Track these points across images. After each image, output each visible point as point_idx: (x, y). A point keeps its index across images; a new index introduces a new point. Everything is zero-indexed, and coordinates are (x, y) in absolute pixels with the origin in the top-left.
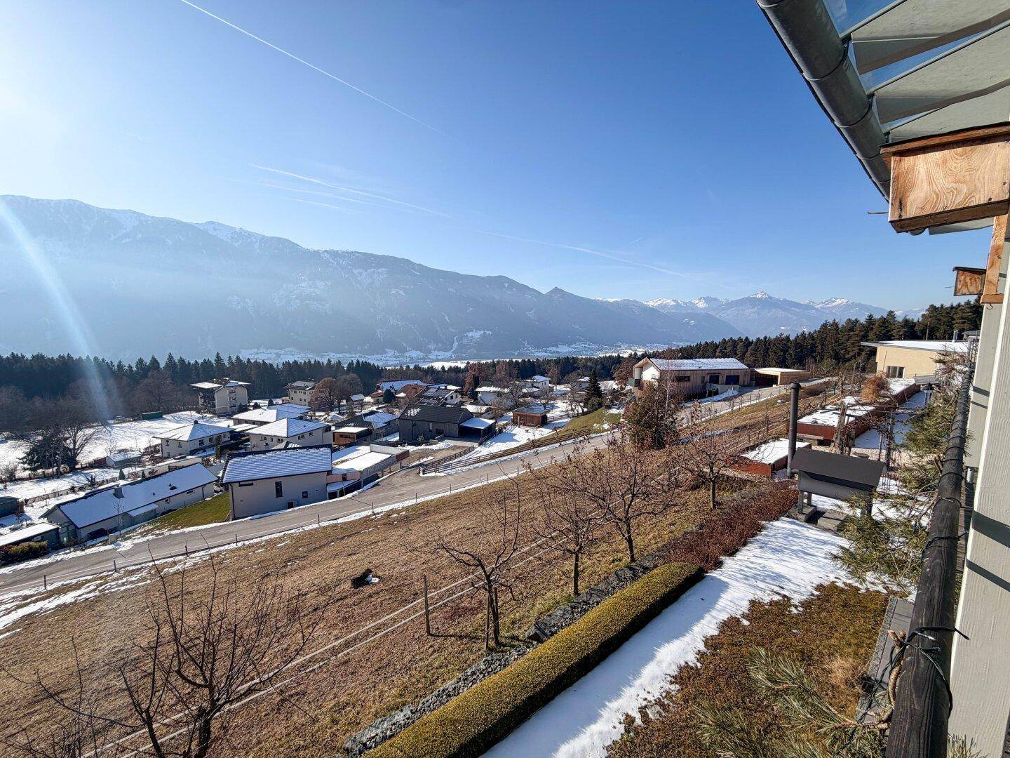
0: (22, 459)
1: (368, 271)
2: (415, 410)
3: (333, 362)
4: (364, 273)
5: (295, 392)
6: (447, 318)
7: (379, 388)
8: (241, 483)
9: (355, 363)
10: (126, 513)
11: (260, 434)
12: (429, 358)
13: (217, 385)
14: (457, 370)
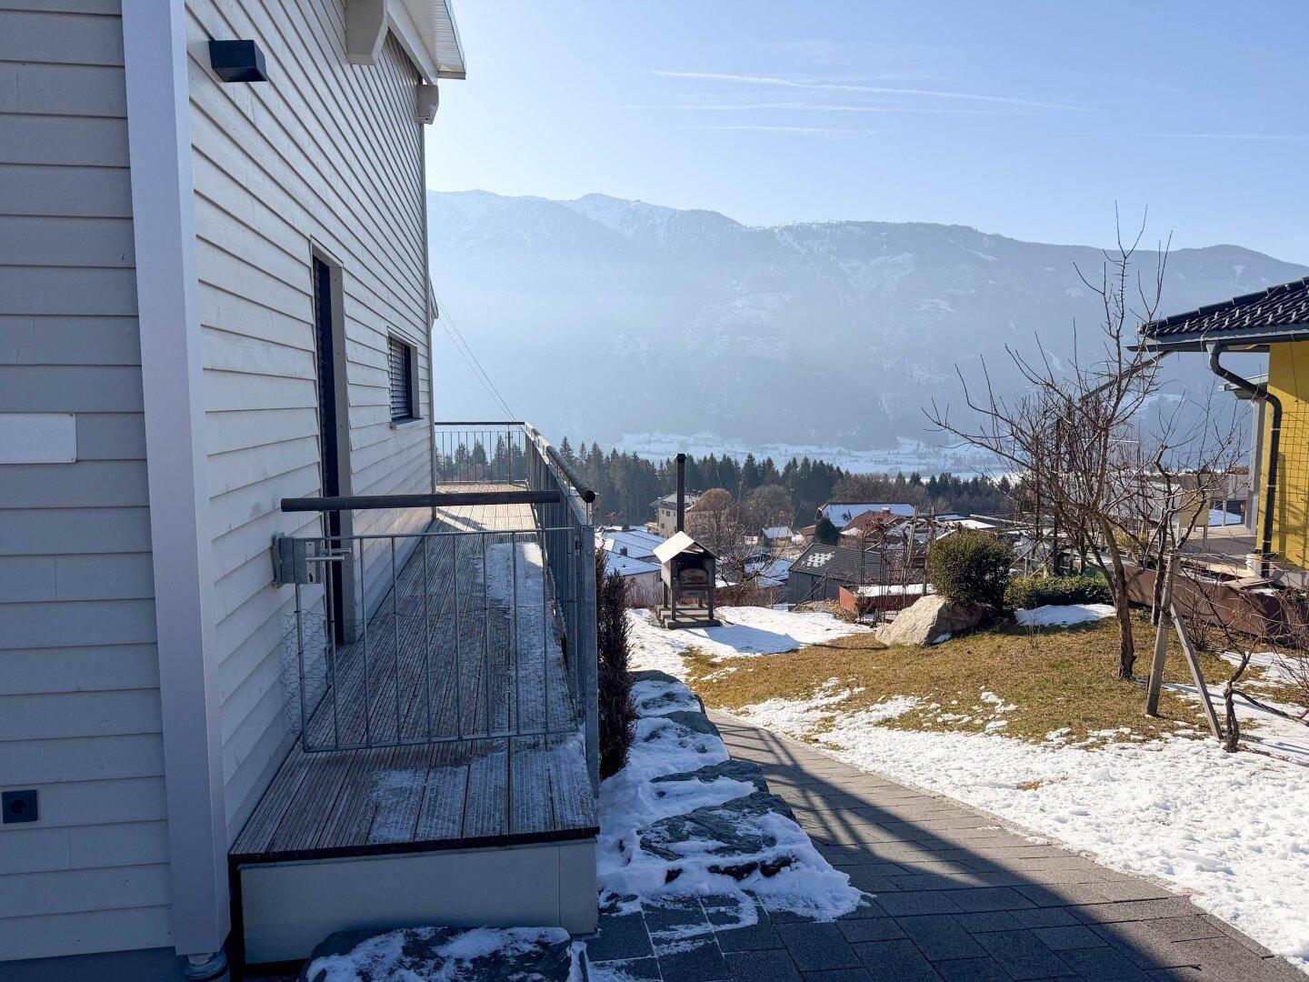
2: (823, 558)
4: (864, 268)
5: (668, 514)
6: (1055, 361)
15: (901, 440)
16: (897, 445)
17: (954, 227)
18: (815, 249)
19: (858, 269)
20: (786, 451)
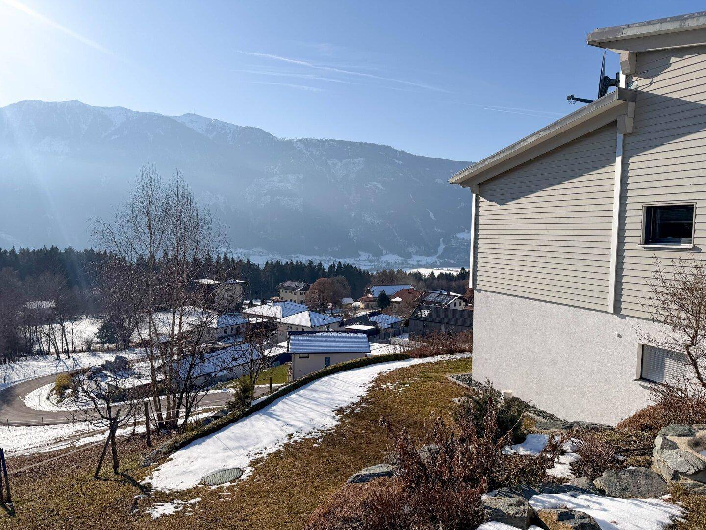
0: (96, 334)
1: (344, 161)
2: (426, 312)
3: (314, 264)
4: (340, 164)
5: (286, 292)
6: (432, 215)
7: (369, 292)
8: (301, 355)
9: (336, 265)
10: (209, 375)
11: (287, 324)
12: (409, 264)
13: (216, 282)
14: (449, 277)
15: (360, 253)
16: (359, 256)
17: (383, 146)
18: (314, 152)
19: (336, 164)
20: (303, 258)
